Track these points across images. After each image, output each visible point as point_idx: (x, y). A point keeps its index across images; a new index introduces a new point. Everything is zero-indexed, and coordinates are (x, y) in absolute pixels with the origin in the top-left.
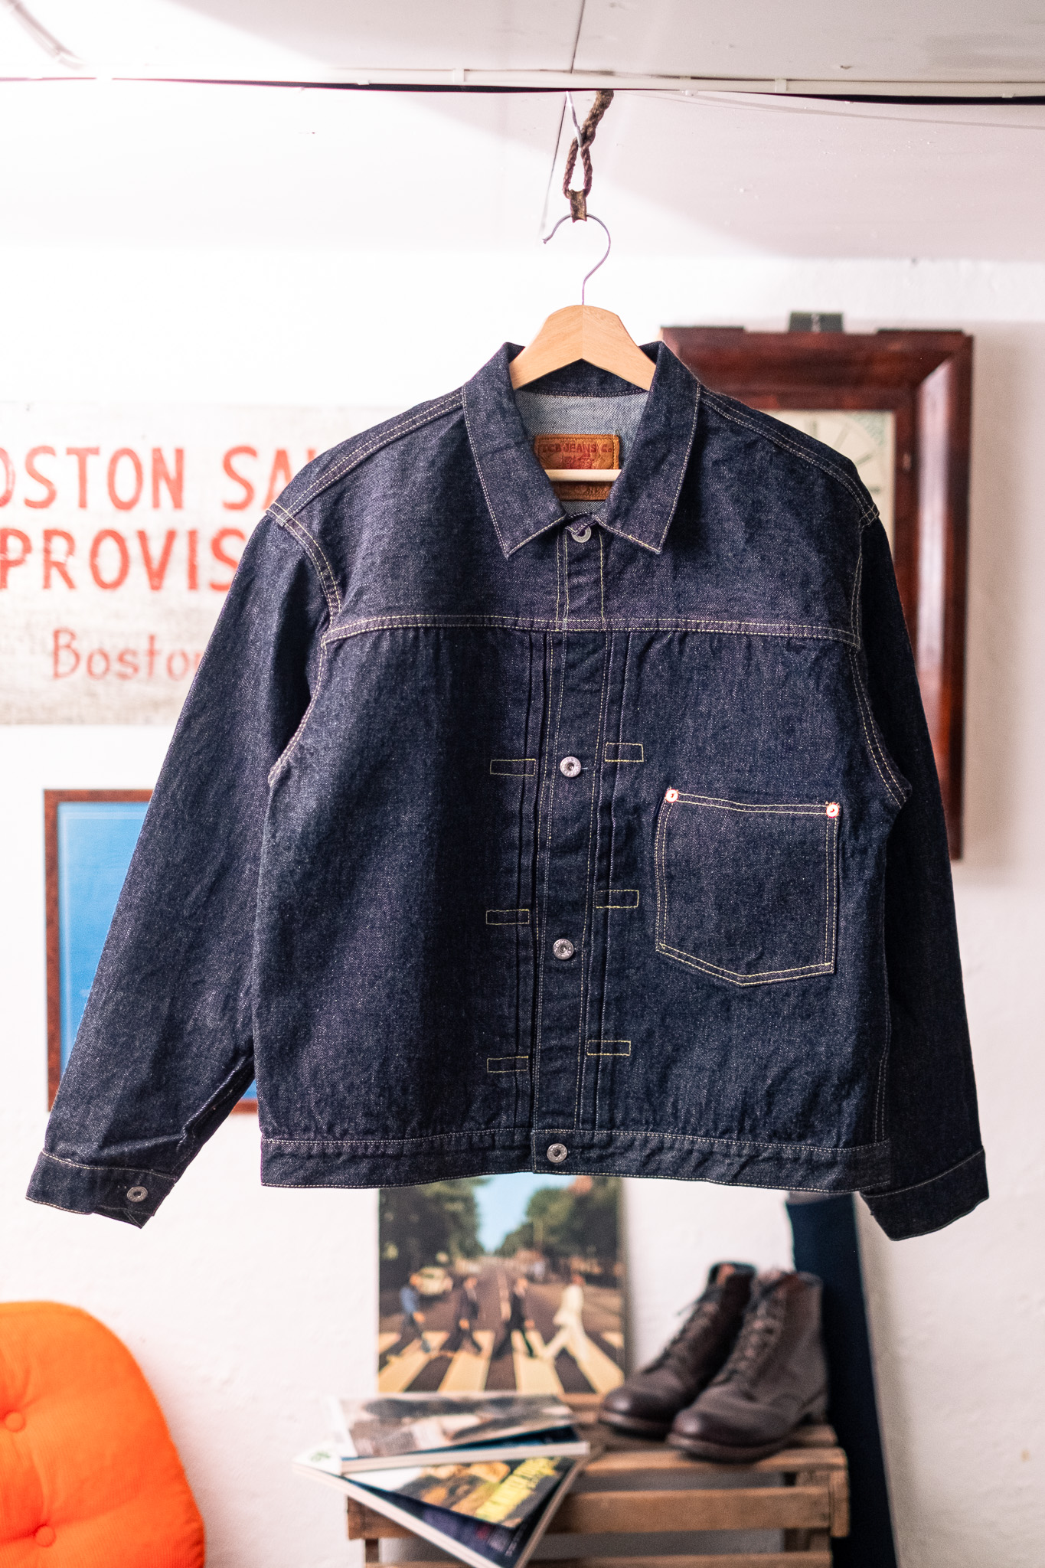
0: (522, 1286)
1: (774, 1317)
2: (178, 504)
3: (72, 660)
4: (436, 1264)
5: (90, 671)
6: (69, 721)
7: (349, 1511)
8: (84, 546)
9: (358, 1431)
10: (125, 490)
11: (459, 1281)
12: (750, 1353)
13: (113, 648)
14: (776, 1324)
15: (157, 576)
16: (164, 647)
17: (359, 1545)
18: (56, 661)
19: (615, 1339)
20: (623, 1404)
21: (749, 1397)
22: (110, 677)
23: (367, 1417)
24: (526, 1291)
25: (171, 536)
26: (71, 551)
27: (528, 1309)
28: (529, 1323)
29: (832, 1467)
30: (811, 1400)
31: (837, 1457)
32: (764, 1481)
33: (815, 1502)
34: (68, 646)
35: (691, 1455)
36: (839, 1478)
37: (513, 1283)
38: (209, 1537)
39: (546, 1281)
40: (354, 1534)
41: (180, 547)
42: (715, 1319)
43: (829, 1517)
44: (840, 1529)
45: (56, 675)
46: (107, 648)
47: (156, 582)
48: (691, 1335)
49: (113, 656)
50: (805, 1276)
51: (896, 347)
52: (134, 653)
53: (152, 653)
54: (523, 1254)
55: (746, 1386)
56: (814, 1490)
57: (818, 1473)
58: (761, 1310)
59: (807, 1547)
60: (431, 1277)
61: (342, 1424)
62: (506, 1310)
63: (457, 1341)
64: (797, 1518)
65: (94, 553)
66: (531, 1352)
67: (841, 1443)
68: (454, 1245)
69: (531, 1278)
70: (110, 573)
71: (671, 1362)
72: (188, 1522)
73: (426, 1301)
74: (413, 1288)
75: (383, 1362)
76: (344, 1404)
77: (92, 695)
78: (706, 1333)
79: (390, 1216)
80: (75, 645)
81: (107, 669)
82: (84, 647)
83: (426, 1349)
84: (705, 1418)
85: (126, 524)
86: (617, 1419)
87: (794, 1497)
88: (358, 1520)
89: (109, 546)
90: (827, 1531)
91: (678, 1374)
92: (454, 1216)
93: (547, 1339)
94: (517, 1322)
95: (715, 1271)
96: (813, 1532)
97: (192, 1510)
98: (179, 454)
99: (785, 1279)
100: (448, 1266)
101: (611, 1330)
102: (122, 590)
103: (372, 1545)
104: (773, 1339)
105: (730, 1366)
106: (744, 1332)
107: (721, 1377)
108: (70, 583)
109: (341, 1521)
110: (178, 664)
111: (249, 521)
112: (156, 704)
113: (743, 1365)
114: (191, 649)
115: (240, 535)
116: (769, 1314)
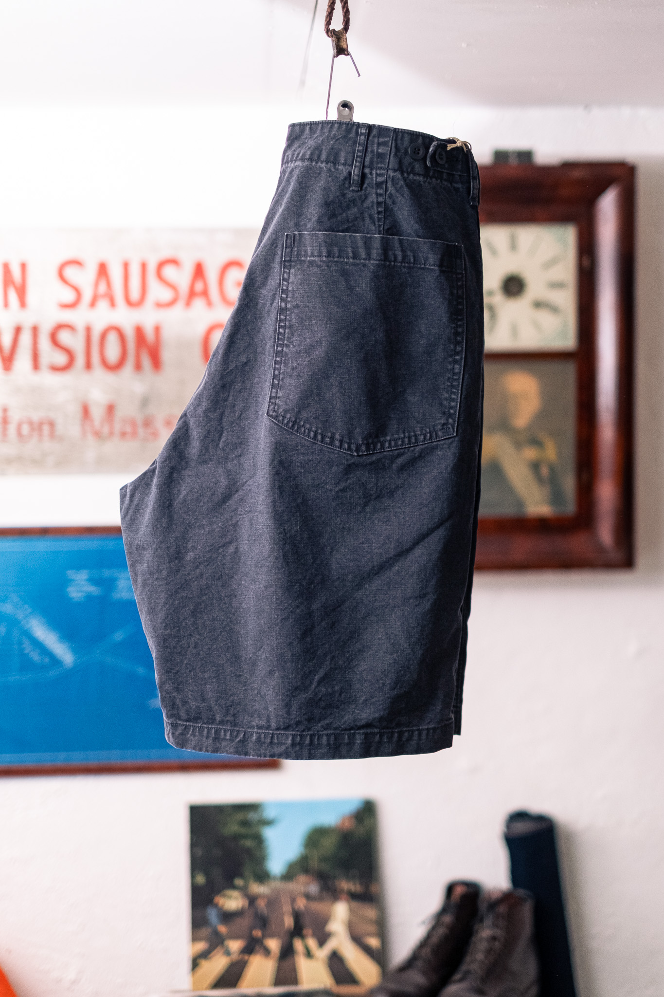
0: (301, 903)
1: (497, 927)
2: (23, 304)
4: (234, 887)
11: (252, 900)
12: (480, 956)
14: (499, 933)
15: (8, 361)
16: (15, 417)
19: (374, 942)
21: (481, 992)
24: (305, 907)
25: (18, 330)
27: (306, 921)
28: (308, 931)
37: (293, 900)
39: (319, 898)
41: (26, 339)
42: (452, 929)
47: (7, 366)
48: (433, 941)
50: (521, 892)
51: (577, 174)
53: (5, 421)
54: (302, 879)
55: (478, 983)
58: (488, 921)
60: (230, 897)
62: (289, 922)
63: (252, 946)
66: (309, 954)
68: (247, 872)
69: (308, 896)
71: (419, 963)
73: (227, 917)
74: (216, 906)
75: (195, 964)
78: (446, 939)
79: (199, 852)
83: (228, 953)
91: (425, 973)
92: (248, 851)
93: (322, 942)
94: (298, 931)
95: (450, 889)
98: (23, 266)
99: (506, 897)
100: (244, 891)
101: (371, 935)
104: (497, 944)
105: (464, 967)
106: (474, 939)
107: (457, 976)
110: (25, 429)
111: (79, 317)
112: (9, 461)
113: (474, 967)
114: (36, 417)
115: (70, 327)
116: (495, 925)
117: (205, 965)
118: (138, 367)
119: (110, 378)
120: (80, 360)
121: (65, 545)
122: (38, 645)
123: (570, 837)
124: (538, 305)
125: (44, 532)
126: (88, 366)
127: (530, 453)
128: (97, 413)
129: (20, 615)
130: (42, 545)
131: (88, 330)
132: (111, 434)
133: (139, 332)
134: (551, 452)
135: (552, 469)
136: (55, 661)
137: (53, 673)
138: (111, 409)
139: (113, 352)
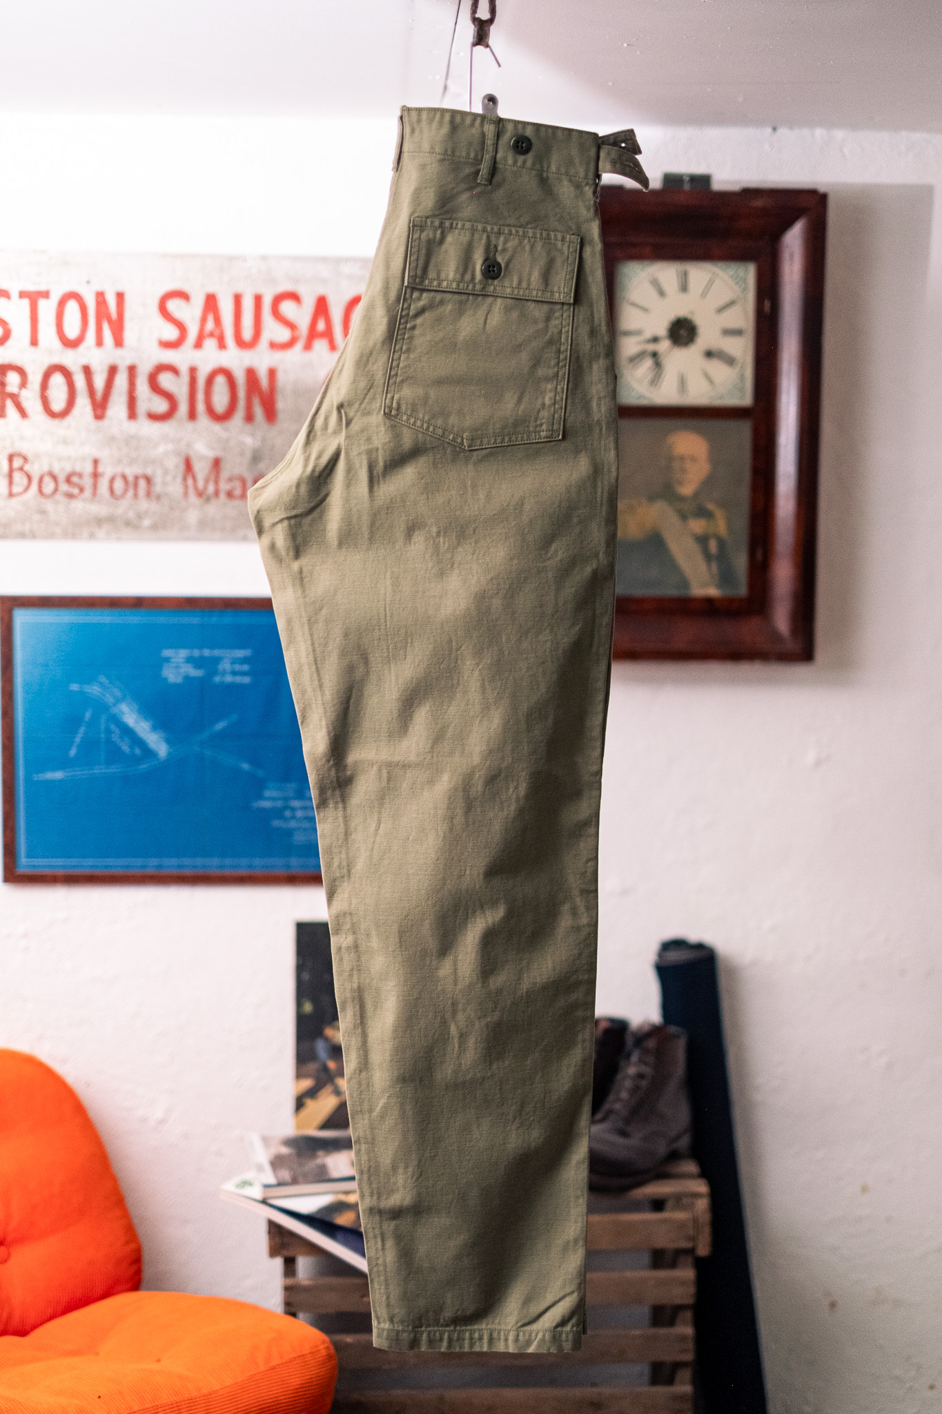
1: (646, 1064)
2: (119, 342)
3: (25, 481)
5: (40, 491)
6: (22, 535)
7: (269, 1232)
8: (35, 379)
9: (277, 1162)
10: (72, 328)
12: (624, 1095)
13: (62, 469)
14: (647, 1070)
15: (100, 407)
16: (107, 470)
17: (278, 1263)
18: (11, 483)
21: (623, 1133)
22: (59, 497)
23: (285, 1150)
25: (113, 371)
26: (24, 384)
29: (696, 1195)
30: (678, 1137)
31: (701, 1187)
32: (636, 1207)
33: (682, 1226)
34: (21, 469)
36: (702, 1205)
38: (146, 1257)
40: (274, 1252)
41: (121, 381)
43: (693, 1239)
44: (703, 1250)
45: (11, 495)
46: (56, 471)
47: (99, 412)
49: (61, 478)
50: (673, 1029)
51: (759, 203)
52: (80, 475)
53: (96, 475)
55: (621, 1124)
56: (680, 1215)
57: (685, 1201)
58: (635, 1058)
59: (673, 1265)
61: (262, 1156)
64: (664, 1240)
65: (44, 385)
67: (704, 1174)
70: (58, 404)
72: (127, 1243)
73: (338, 1052)
74: (327, 1039)
75: (300, 1104)
76: (266, 1140)
77: (43, 512)
79: (306, 976)
80: (27, 468)
81: (56, 490)
82: (35, 469)
83: (337, 1093)
85: (72, 360)
87: (665, 1221)
88: (278, 1240)
89: (57, 380)
90: (691, 1251)
96: (679, 1253)
97: (130, 1233)
98: (120, 297)
99: (654, 1031)
102: (69, 419)
103: (290, 1264)
104: (644, 1083)
105: (608, 1106)
106: (619, 1077)
108: (23, 413)
109: (262, 1240)
110: (119, 485)
111: (182, 358)
112: (99, 522)
113: (617, 1106)
114: (130, 472)
115: (174, 370)
116: (641, 1061)
117: (310, 1103)
118: (249, 418)
119: (217, 428)
120: (183, 408)
121: (162, 619)
122: (127, 731)
123: (733, 972)
124: (709, 354)
125: (138, 603)
126: (192, 415)
127: (698, 526)
128: (202, 469)
129: (109, 699)
130: (134, 618)
131: (193, 371)
132: (217, 493)
133: (251, 374)
134: (721, 525)
135: (721, 543)
136: (148, 753)
137: (144, 767)
138: (217, 463)
139: (221, 400)
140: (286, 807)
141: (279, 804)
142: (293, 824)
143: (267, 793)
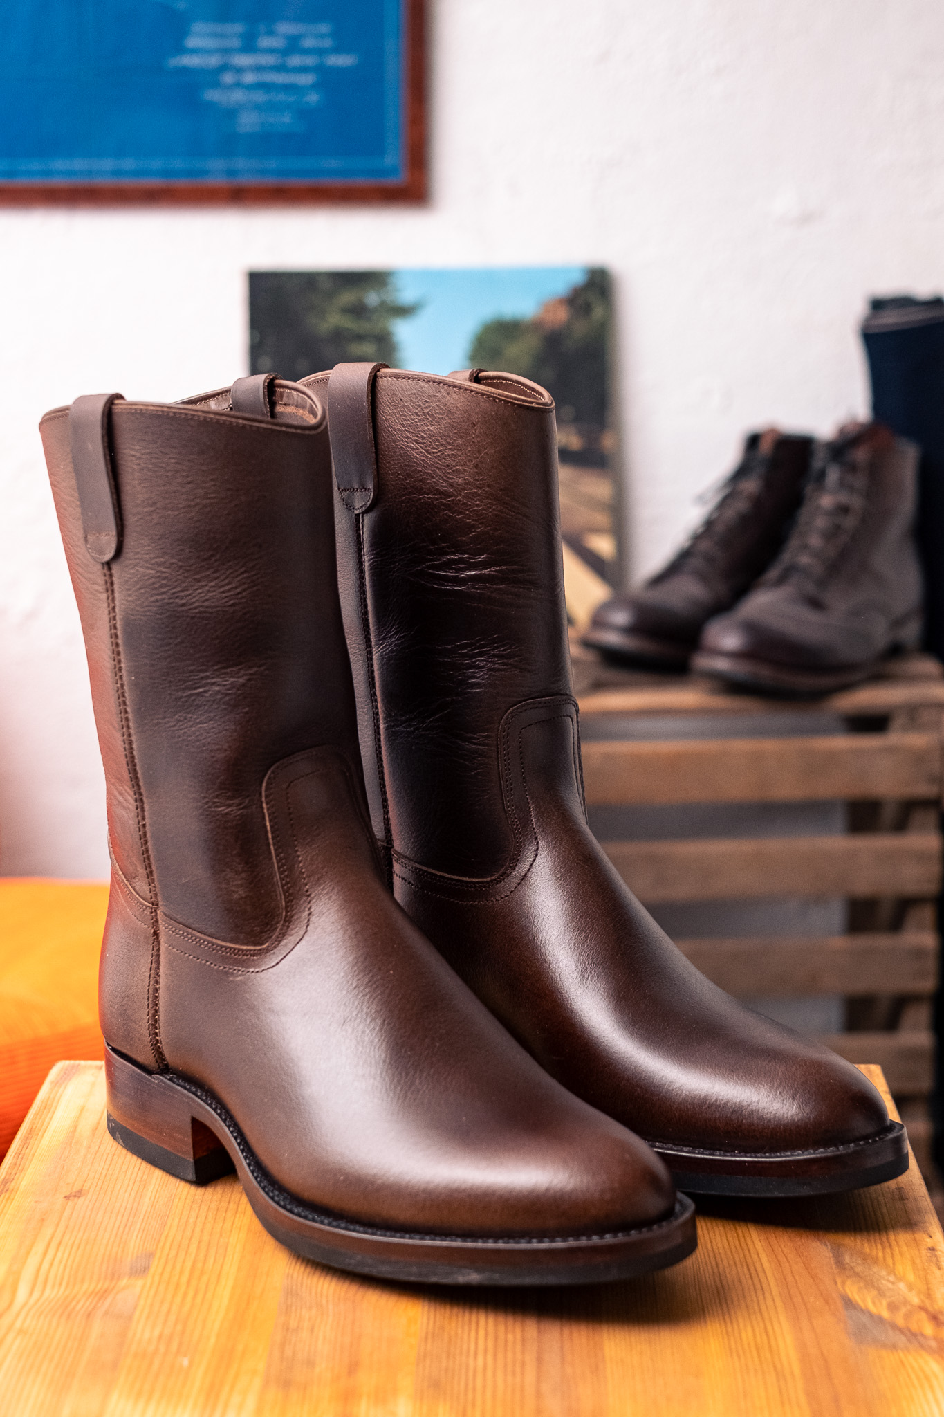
1: (851, 489)
12: (815, 541)
14: (856, 502)
19: (603, 545)
20: (621, 617)
21: (815, 604)
29: (943, 706)
30: (902, 622)
33: (919, 758)
35: (732, 687)
42: (757, 502)
43: (939, 780)
48: (719, 528)
55: (810, 588)
56: (917, 740)
57: (926, 716)
58: (833, 475)
59: (899, 827)
71: (693, 564)
78: (745, 521)
79: (266, 363)
84: (752, 629)
86: (613, 639)
87: (887, 752)
90: (935, 801)
91: (703, 577)
95: (753, 441)
96: (915, 803)
99: (862, 435)
101: (597, 530)
104: (850, 522)
105: (786, 557)
106: (804, 514)
107: (773, 573)
113: (805, 560)
116: (842, 484)
140: (224, 68)
141: (214, 61)
142: (238, 96)
143: (192, 42)
